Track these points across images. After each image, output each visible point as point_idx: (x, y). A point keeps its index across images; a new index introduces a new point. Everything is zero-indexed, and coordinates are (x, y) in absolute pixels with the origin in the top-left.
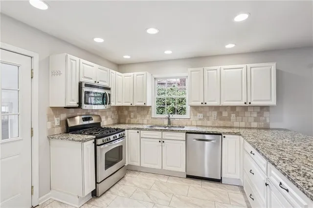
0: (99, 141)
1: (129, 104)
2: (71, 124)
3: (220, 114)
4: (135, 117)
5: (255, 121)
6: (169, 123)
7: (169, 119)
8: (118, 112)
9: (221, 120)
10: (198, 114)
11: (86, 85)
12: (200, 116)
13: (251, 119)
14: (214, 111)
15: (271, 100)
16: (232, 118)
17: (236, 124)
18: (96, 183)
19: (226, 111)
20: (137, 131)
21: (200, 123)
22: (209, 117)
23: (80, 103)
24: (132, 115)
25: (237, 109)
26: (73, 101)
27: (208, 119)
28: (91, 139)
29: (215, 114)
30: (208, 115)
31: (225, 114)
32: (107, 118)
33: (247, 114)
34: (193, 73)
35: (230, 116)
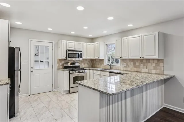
0: (71, 72)
1: (93, 58)
2: (65, 65)
3: (135, 64)
4: (98, 64)
5: (154, 69)
6: (111, 68)
7: (110, 66)
8: (92, 61)
9: (135, 67)
10: (124, 64)
11: (69, 51)
12: (125, 64)
13: (152, 68)
14: (132, 62)
15: (155, 55)
16: (141, 66)
17: (143, 70)
18: (70, 88)
19: (137, 62)
20: (92, 70)
21: (125, 69)
22: (129, 65)
23: (67, 58)
24: (97, 63)
25: (144, 61)
26: (64, 57)
27: (129, 67)
28: (67, 71)
29: (132, 64)
30: (129, 64)
31: (137, 64)
32: (84, 64)
33: (150, 64)
34: (117, 41)
35: (140, 65)
